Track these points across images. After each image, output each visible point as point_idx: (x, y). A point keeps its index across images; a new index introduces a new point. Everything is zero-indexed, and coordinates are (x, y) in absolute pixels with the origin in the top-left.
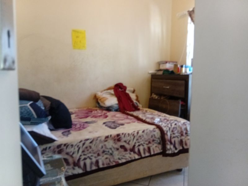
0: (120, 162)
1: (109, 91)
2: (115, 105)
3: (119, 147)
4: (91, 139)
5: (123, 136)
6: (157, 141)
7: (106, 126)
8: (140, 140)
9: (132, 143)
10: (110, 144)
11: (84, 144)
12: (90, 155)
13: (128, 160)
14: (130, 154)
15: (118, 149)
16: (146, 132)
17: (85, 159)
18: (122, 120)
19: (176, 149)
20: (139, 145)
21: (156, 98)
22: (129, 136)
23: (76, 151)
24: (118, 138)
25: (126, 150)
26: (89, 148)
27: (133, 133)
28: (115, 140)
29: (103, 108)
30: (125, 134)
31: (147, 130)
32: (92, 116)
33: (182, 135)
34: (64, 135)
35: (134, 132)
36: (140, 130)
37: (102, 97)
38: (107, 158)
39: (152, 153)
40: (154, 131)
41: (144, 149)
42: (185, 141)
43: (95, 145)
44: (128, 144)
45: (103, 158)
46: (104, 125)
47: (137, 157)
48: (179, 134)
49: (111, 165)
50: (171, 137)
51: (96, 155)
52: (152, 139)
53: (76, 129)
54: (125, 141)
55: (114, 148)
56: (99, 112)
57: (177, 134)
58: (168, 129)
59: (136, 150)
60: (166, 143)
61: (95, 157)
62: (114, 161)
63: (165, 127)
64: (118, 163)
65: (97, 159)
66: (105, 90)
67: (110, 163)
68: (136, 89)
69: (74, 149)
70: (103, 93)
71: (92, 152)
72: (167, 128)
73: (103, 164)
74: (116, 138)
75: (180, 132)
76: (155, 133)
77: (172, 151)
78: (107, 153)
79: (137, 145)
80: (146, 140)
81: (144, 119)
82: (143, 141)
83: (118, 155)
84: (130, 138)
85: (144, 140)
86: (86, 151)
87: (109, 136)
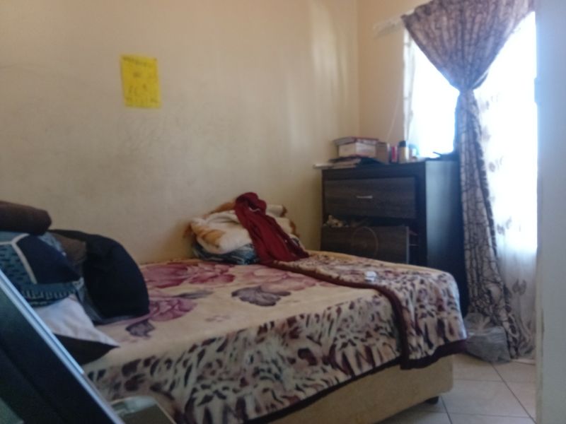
0: (302, 396)
1: (224, 214)
2: (246, 248)
3: (296, 356)
4: (220, 339)
5: (303, 322)
6: (386, 329)
7: (243, 299)
8: (346, 331)
9: (327, 341)
10: (273, 348)
11: (201, 355)
12: (219, 386)
13: (320, 389)
14: (325, 371)
15: (293, 361)
16: (357, 306)
17: (207, 399)
18: (277, 282)
19: (430, 345)
20: (344, 345)
21: (340, 225)
22: (318, 321)
23: (179, 379)
24: (291, 330)
25: (312, 361)
26: (215, 365)
27: (328, 312)
28: (284, 336)
29: (213, 258)
30: (309, 317)
31: (359, 300)
32: (191, 279)
33: (440, 308)
34: (135, 334)
35: (329, 308)
36: (342, 304)
37: (207, 229)
38: (265, 390)
39: (378, 363)
40: (378, 304)
41: (358, 355)
42: (450, 325)
43: (231, 355)
44: (319, 343)
45: (256, 392)
46: (237, 300)
47: (342, 377)
48: (434, 308)
49: (280, 407)
50: (416, 315)
51: (236, 385)
52: (373, 325)
53: (162, 314)
54: (310, 338)
55: (282, 357)
56: (205, 269)
57: (429, 308)
58: (408, 295)
59: (339, 358)
60: (407, 332)
61: (235, 391)
62: (285, 397)
63: (401, 289)
64: (296, 401)
65: (240, 394)
66: (212, 213)
67: (275, 403)
68: (287, 208)
69: (176, 371)
70: (208, 219)
71: (224, 376)
72: (405, 294)
73: (258, 409)
74: (287, 329)
75: (434, 300)
76: (379, 309)
77: (422, 353)
78: (267, 374)
79: (339, 343)
80: (359, 329)
81: (335, 275)
82: (352, 331)
83: (294, 378)
84: (322, 325)
85: (355, 329)
86: (207, 375)
87: (269, 326)
